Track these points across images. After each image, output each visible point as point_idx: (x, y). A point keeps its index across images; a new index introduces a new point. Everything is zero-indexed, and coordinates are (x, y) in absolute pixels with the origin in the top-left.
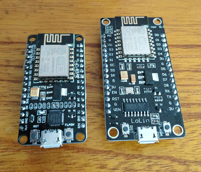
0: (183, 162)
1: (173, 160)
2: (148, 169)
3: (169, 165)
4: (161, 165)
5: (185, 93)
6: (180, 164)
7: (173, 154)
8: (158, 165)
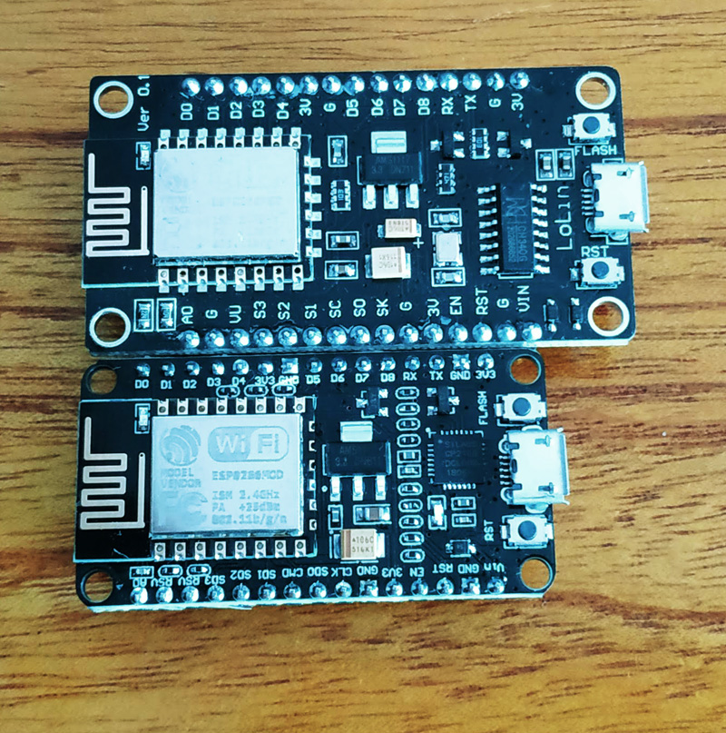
0: (641, 615)
1: (603, 609)
2: (502, 642)
3: (587, 626)
4: (554, 625)
5: (680, 338)
6: (630, 624)
7: (603, 586)
8: (545, 626)
